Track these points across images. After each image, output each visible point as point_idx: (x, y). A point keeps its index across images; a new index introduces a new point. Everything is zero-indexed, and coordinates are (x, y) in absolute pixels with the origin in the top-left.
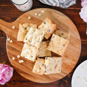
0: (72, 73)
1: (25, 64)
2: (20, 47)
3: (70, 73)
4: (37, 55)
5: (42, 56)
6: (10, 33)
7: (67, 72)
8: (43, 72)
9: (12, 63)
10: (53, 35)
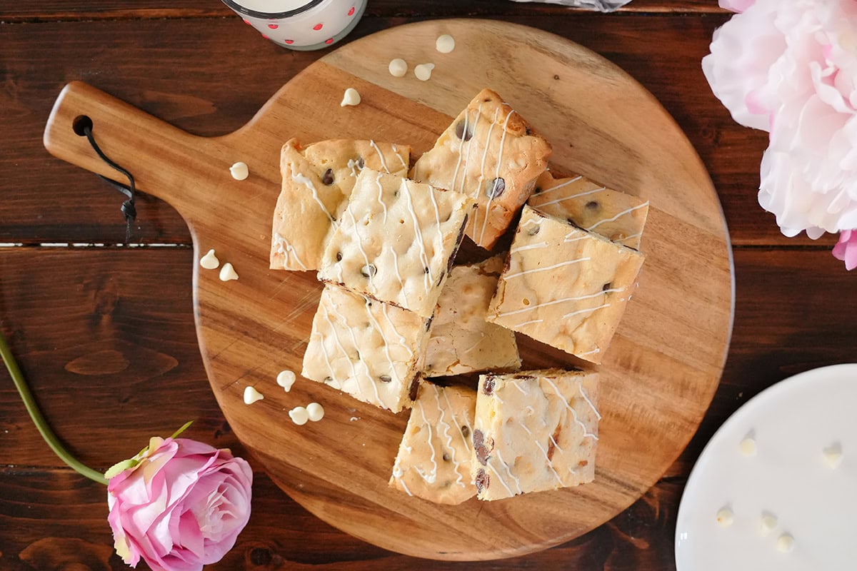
0: (675, 483)
1: (331, 431)
2: (296, 313)
3: (661, 482)
4: (420, 365)
5: (457, 370)
6: (214, 211)
7: (637, 478)
8: (466, 480)
9: (244, 427)
10: (529, 218)
